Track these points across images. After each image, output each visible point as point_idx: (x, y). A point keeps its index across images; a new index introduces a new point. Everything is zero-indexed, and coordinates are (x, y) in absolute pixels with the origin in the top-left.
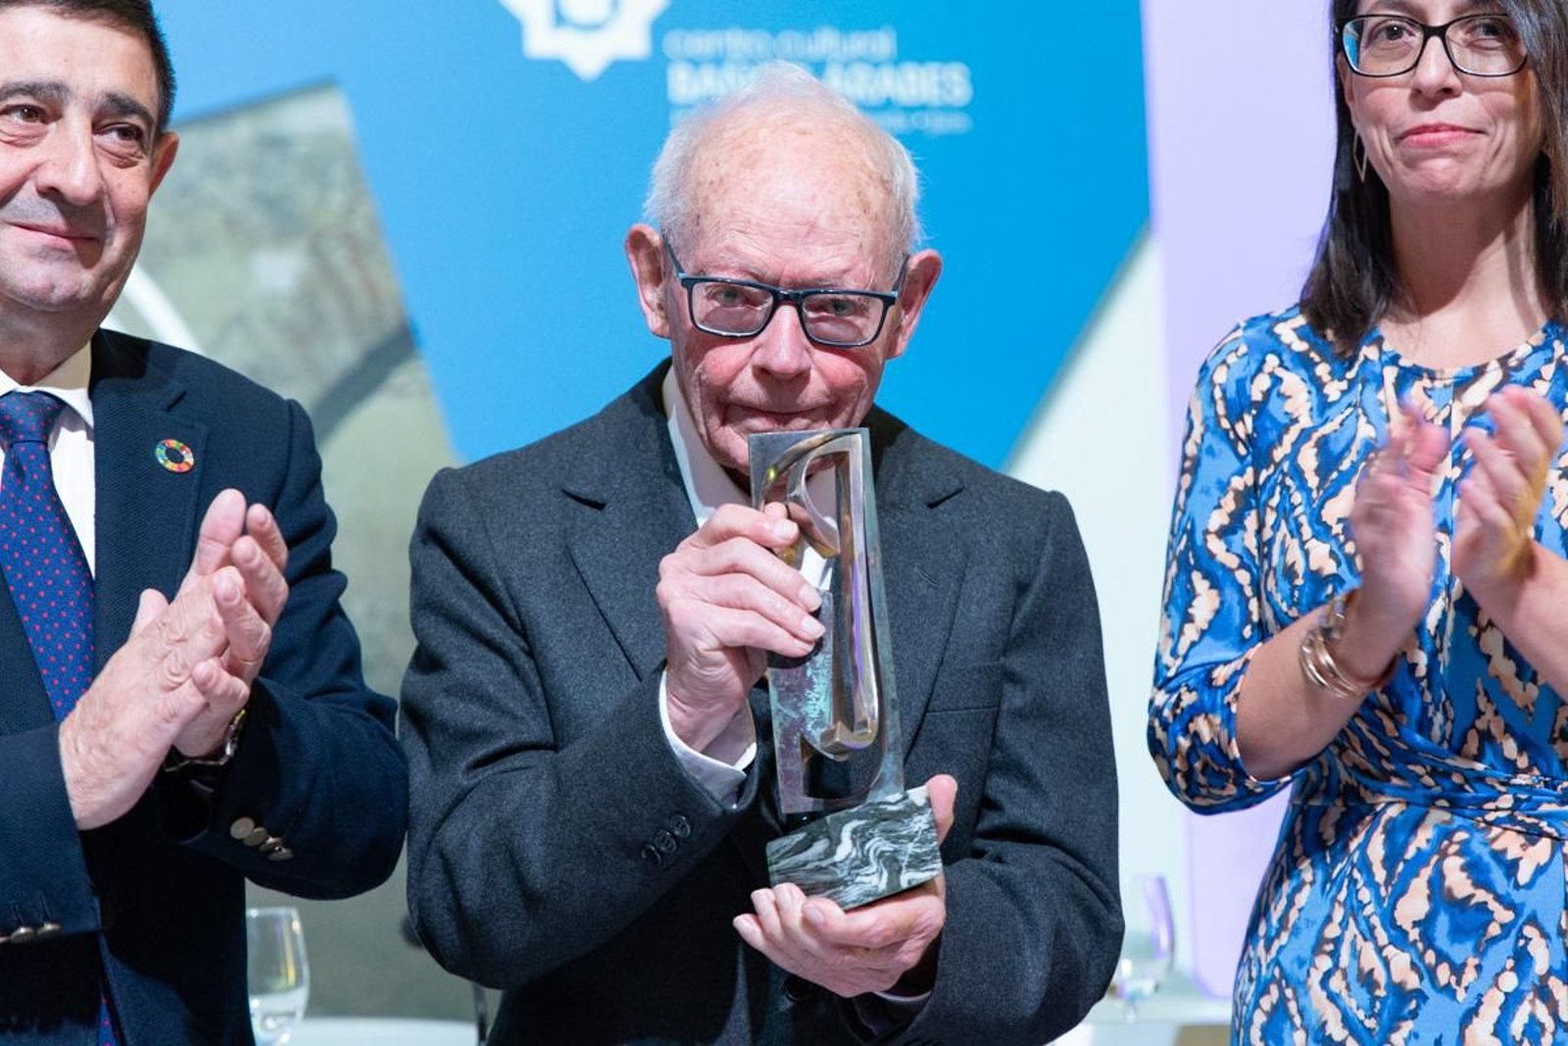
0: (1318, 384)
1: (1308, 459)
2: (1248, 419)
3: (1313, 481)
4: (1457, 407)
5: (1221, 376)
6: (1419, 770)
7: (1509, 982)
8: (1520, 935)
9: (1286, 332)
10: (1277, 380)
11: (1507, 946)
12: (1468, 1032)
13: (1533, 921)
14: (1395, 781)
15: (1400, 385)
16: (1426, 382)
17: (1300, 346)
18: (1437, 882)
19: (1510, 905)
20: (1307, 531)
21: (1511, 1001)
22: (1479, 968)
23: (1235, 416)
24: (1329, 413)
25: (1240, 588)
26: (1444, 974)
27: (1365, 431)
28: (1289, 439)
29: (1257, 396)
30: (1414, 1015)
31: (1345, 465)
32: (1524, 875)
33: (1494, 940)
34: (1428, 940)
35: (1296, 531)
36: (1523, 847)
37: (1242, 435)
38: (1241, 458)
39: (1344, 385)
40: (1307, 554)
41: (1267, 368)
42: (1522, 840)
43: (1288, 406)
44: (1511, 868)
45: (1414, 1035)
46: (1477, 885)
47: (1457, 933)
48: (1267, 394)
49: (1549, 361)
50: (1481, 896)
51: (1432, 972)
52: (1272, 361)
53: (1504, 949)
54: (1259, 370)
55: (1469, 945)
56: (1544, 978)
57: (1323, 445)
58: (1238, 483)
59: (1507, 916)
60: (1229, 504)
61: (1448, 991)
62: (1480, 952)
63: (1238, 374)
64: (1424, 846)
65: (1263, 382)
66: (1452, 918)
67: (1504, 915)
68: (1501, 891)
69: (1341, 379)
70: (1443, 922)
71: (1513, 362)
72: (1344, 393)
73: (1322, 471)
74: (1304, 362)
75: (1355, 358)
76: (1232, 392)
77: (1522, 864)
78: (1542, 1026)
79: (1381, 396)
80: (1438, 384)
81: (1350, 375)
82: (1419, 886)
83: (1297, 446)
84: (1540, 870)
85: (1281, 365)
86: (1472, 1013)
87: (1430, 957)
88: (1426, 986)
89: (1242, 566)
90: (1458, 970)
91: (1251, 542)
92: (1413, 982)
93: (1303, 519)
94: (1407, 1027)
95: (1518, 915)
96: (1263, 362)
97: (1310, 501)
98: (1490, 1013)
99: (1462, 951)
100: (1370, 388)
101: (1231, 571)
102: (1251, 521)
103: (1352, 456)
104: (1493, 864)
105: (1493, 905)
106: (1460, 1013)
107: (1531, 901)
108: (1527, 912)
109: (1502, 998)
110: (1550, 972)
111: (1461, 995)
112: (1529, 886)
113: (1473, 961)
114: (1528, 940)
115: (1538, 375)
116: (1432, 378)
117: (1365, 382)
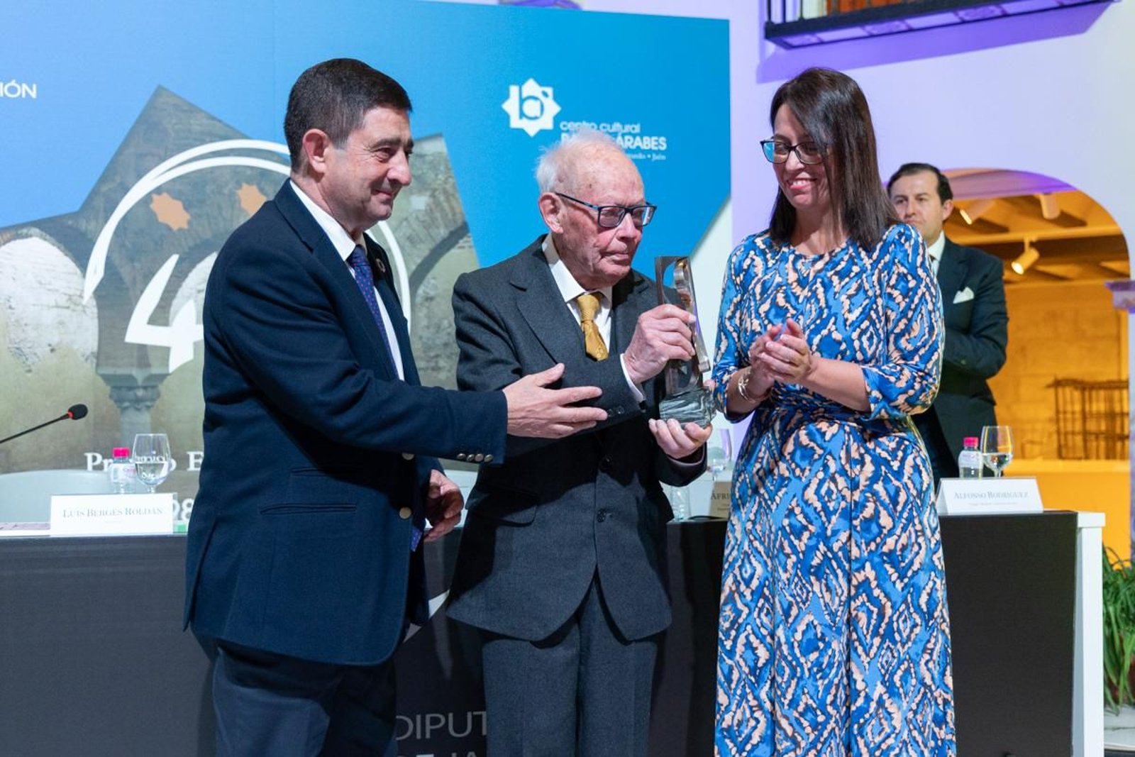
0: (766, 261)
1: (758, 290)
2: (742, 276)
3: (758, 297)
4: (812, 269)
5: (734, 259)
6: (791, 398)
7: (821, 475)
8: (825, 459)
9: (759, 241)
10: (753, 260)
11: (821, 462)
12: (806, 493)
13: (830, 453)
14: (785, 402)
15: (794, 263)
16: (803, 260)
17: (763, 247)
18: (797, 439)
19: (822, 448)
20: (753, 316)
21: (821, 482)
22: (810, 470)
23: (737, 275)
24: (768, 271)
25: (734, 339)
26: (798, 472)
27: (778, 279)
28: (754, 282)
29: (745, 267)
30: (786, 486)
31: (769, 292)
32: (827, 437)
33: (816, 460)
34: (793, 459)
35: (750, 316)
36: (828, 427)
37: (739, 282)
38: (737, 291)
39: (774, 262)
40: (752, 324)
41: (750, 256)
42: (827, 424)
43: (756, 270)
44: (824, 434)
45: (786, 493)
46: (811, 440)
47: (803, 457)
48: (749, 266)
49: (847, 254)
50: (812, 444)
51: (794, 471)
52: (752, 253)
53: (819, 464)
54: (747, 257)
55: (807, 462)
56: (833, 474)
57: (764, 284)
58: (735, 300)
59: (821, 452)
60: (732, 308)
61: (799, 478)
62: (811, 464)
63: (740, 258)
64: (792, 426)
65: (748, 261)
66: (802, 452)
67: (820, 451)
68: (819, 443)
69: (774, 259)
70: (798, 454)
71: (833, 254)
72: (774, 264)
73: (762, 294)
74: (763, 253)
75: (780, 251)
76: (737, 266)
77: (827, 434)
78: (832, 491)
79: (786, 266)
80: (807, 261)
81: (777, 258)
82: (791, 441)
83: (755, 285)
84: (834, 435)
85: (755, 254)
86: (807, 486)
87: (793, 466)
88: (791, 476)
89: (735, 331)
90: (803, 471)
91: (737, 322)
92: (787, 474)
93: (753, 311)
94: (784, 490)
95: (825, 451)
96: (748, 254)
97: (756, 304)
98: (813, 486)
99: (804, 464)
100: (782, 264)
101: (731, 333)
102: (738, 315)
103: (772, 288)
104: (816, 433)
105: (816, 448)
106: (803, 486)
107: (829, 446)
108: (828, 450)
109: (818, 481)
110: (835, 472)
111: (804, 479)
112: (829, 441)
113: (808, 468)
114: (828, 460)
115: (842, 259)
116: (805, 259)
117: (781, 261)
